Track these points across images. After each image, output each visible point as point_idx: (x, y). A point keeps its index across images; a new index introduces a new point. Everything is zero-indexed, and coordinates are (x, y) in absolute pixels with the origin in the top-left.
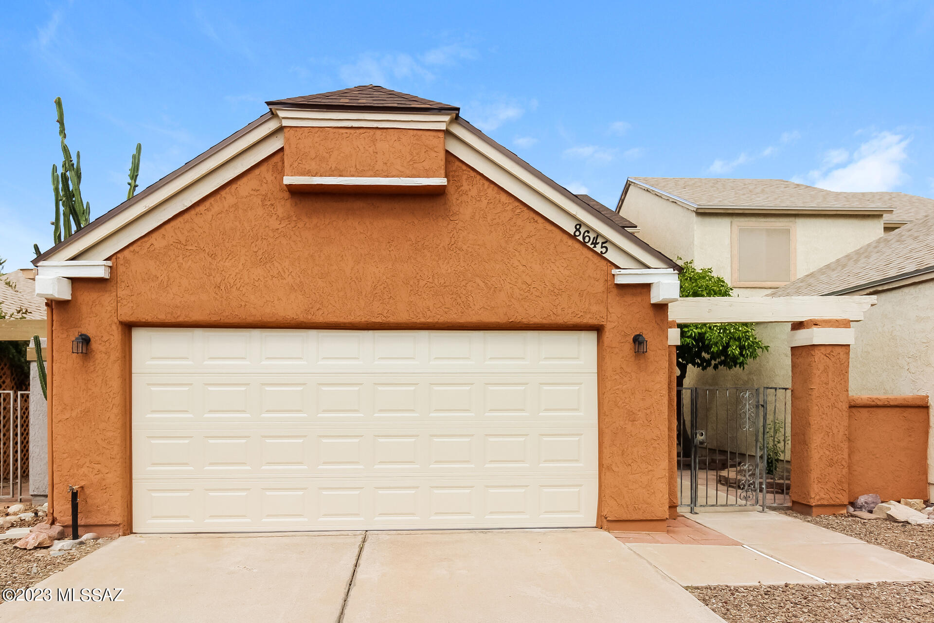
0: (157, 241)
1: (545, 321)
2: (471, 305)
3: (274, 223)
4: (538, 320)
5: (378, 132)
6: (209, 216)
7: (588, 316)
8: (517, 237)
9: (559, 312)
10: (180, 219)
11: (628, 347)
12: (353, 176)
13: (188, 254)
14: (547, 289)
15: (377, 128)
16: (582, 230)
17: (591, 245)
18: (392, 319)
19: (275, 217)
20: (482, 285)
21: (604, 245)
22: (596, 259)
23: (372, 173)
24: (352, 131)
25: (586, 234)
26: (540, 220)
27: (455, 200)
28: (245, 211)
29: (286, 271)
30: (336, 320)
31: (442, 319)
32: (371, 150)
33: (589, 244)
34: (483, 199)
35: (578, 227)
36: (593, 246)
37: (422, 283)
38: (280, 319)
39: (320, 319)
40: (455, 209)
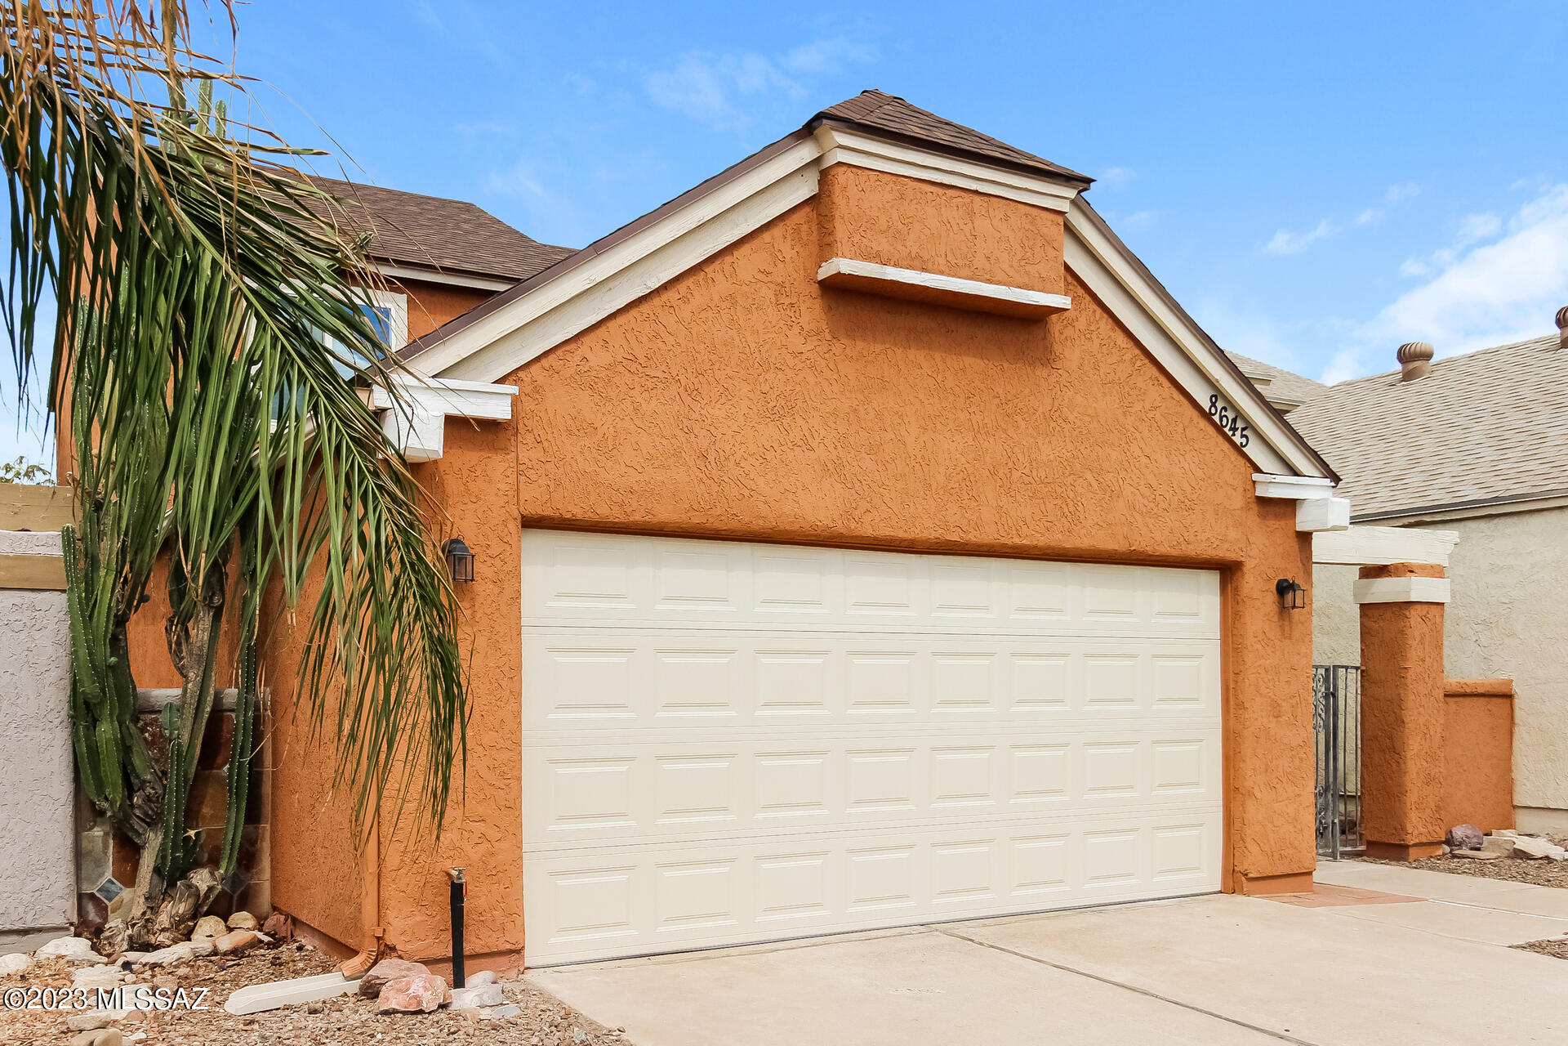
0: (595, 354)
1: (1174, 552)
2: (1082, 517)
3: (796, 342)
4: (1164, 549)
5: (977, 199)
6: (685, 312)
7: (1226, 546)
8: (1137, 407)
9: (1192, 538)
10: (634, 312)
11: (1271, 598)
12: (942, 273)
13: (650, 385)
14: (1176, 498)
15: (976, 192)
16: (1220, 405)
17: (1230, 430)
18: (974, 537)
19: (796, 329)
20: (1095, 484)
21: (1244, 433)
22: (1233, 455)
23: (967, 271)
24: (940, 191)
25: (1223, 413)
26: (1166, 383)
27: (1057, 334)
28: (748, 310)
29: (815, 434)
30: (892, 534)
31: (1042, 540)
32: (967, 229)
33: (1226, 430)
34: (1094, 336)
35: (1214, 399)
36: (1231, 432)
37: (1016, 475)
38: (807, 527)
39: (867, 530)
40: (1057, 348)
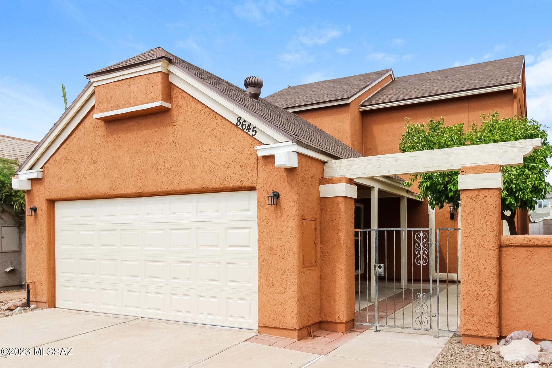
0: (57, 157)
1: (221, 186)
2: (183, 178)
3: (98, 141)
4: (217, 185)
5: (132, 80)
6: (74, 141)
7: (246, 180)
8: (207, 131)
9: (229, 179)
10: (65, 144)
11: (271, 200)
12: (121, 108)
13: (68, 162)
14: (222, 164)
15: (131, 78)
16: (241, 121)
17: (246, 130)
18: (146, 191)
19: (98, 137)
20: (188, 164)
21: (254, 129)
22: (251, 140)
23: (128, 105)
25: (244, 123)
26: (220, 118)
27: (175, 113)
28: (88, 135)
29: (103, 166)
30: (122, 193)
31: (169, 188)
32: (128, 91)
33: (245, 130)
34: (189, 109)
35: (239, 119)
36: (248, 131)
37: (159, 167)
38: (101, 194)
39: (116, 193)
40: (175, 118)
